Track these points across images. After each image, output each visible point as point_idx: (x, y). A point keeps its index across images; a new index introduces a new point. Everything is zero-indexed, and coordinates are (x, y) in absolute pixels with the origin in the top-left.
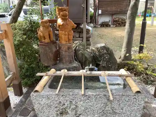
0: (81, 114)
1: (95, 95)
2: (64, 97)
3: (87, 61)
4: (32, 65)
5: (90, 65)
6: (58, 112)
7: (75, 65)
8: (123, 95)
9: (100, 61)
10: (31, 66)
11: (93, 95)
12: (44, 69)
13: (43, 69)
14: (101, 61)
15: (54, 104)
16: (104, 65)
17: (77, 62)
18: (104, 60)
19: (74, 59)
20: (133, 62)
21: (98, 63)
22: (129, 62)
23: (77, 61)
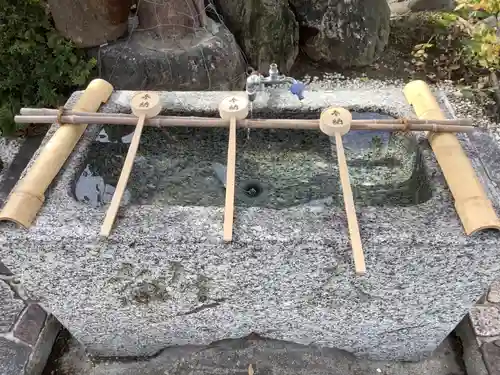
0: (223, 300)
1: (285, 244)
2: (142, 248)
3: (263, 19)
4: (15, 46)
5: (271, 72)
6: (128, 292)
7: (207, 42)
8: (415, 244)
9: (320, 18)
10: (11, 50)
11: (274, 242)
12: (73, 60)
13: (68, 61)
14: (325, 17)
15: (99, 269)
16: (335, 35)
17: (215, 27)
18: (335, 12)
19: (203, 12)
20: (453, 16)
21: (310, 24)
22: (437, 16)
23: (217, 21)
